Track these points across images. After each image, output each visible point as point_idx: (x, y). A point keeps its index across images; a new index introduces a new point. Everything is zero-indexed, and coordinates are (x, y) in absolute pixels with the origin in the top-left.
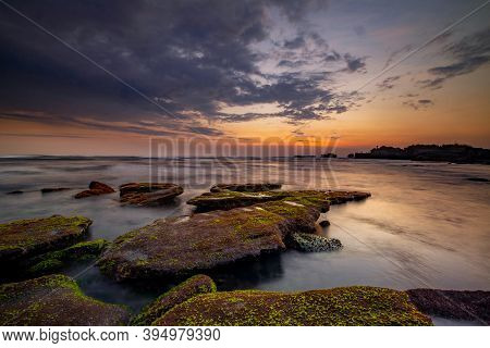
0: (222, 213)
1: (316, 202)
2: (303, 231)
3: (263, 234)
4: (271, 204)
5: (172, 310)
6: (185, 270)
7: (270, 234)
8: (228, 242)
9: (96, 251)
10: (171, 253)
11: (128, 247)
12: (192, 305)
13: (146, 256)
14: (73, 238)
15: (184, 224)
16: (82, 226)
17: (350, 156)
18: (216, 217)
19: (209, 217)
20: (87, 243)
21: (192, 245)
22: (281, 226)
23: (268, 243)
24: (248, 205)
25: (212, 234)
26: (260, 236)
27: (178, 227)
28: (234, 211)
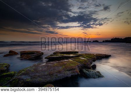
0: (57, 62)
1: (91, 58)
2: (86, 68)
3: (72, 69)
4: (75, 59)
6: (44, 82)
7: (74, 69)
8: (59, 72)
9: (12, 76)
10: (39, 76)
11: (23, 74)
13: (30, 78)
14: (2, 71)
15: (44, 66)
16: (6, 67)
17: (104, 41)
18: (55, 63)
19: (52, 63)
21: (46, 73)
22: (78, 66)
23: (74, 72)
24: (67, 59)
25: (54, 69)
27: (41, 67)
28: (62, 61)
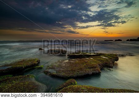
0: (79, 59)
1: (113, 57)
2: (108, 67)
3: (93, 67)
4: (96, 57)
5: (63, 89)
6: (67, 77)
7: (95, 67)
8: (81, 69)
9: (41, 68)
10: (63, 71)
11: (50, 68)
12: (70, 88)
13: (56, 72)
14: (35, 65)
15: (67, 62)
16: (37, 61)
18: (77, 61)
19: (74, 61)
20: (39, 67)
21: (69, 69)
22: (99, 65)
23: (95, 70)
24: (87, 57)
25: (76, 66)
26: (92, 68)
27: (65, 63)
28: (83, 59)
